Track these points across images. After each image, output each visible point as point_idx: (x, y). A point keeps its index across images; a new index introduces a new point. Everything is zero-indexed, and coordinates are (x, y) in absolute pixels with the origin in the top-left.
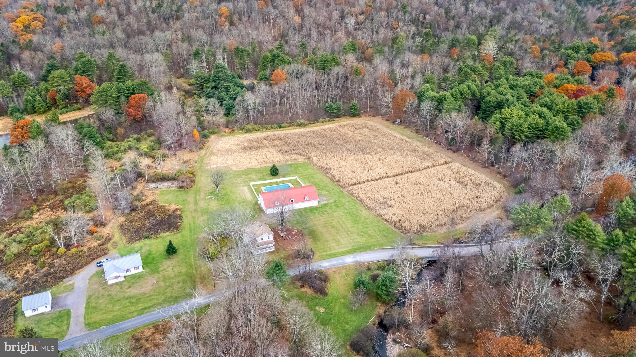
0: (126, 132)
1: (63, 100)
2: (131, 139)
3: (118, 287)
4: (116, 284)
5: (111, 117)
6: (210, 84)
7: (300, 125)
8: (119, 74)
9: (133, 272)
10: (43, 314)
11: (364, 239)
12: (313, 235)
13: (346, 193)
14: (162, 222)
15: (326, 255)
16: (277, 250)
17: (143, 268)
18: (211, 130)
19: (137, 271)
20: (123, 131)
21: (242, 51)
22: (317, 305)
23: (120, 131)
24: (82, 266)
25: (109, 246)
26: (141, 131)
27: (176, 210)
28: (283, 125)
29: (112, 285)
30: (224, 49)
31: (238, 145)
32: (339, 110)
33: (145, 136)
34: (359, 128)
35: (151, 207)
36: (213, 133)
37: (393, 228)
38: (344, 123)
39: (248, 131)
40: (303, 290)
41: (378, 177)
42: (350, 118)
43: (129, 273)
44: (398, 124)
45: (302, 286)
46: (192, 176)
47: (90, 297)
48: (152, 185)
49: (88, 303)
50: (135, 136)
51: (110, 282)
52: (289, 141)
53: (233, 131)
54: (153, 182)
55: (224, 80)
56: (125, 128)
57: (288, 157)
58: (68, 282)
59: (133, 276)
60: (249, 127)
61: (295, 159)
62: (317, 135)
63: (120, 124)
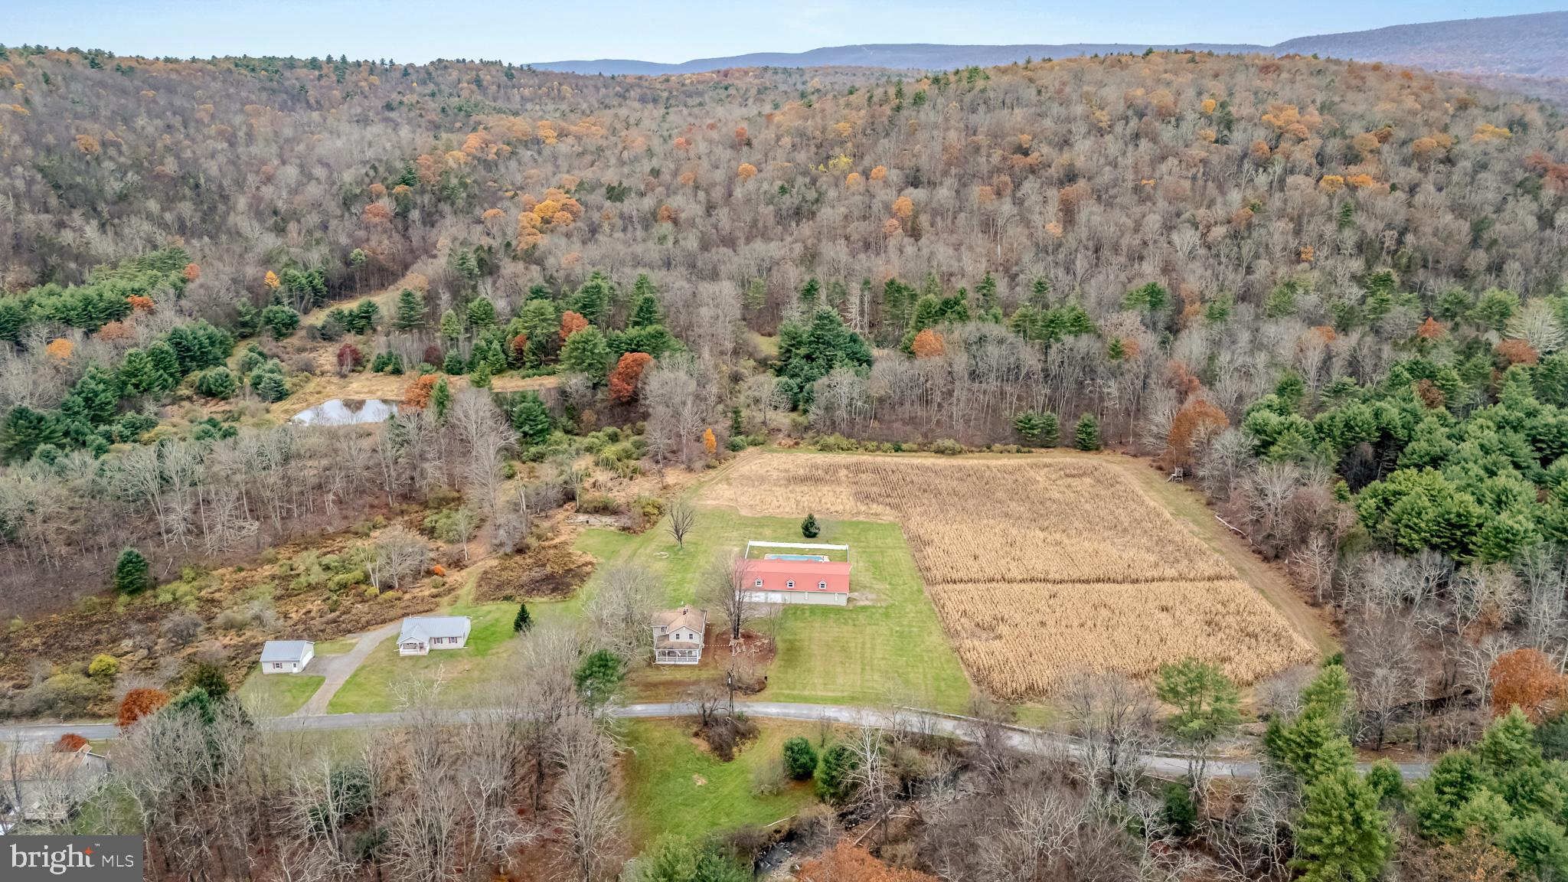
0: (598, 419)
1: (534, 354)
2: (600, 434)
3: (411, 663)
4: (411, 657)
5: (582, 390)
6: (803, 351)
7: (941, 452)
8: (638, 315)
9: (446, 645)
10: (287, 674)
11: (890, 685)
12: (793, 653)
13: (927, 594)
14: (549, 578)
15: (788, 696)
16: (703, 665)
17: (467, 644)
18: (751, 438)
19: (453, 646)
20: (594, 418)
21: (899, 290)
22: (698, 771)
23: (588, 415)
24: (384, 622)
25: (445, 600)
26: (626, 421)
27: (586, 564)
28: (904, 446)
29: (404, 658)
30: (867, 282)
31: (787, 471)
32: (1049, 430)
33: (629, 432)
34: (1073, 476)
35: (552, 552)
36: (755, 444)
37: (970, 680)
38: (1047, 460)
39: (825, 448)
40: (694, 740)
41: (1020, 577)
42: (1073, 452)
43: (438, 646)
44: (1177, 480)
45: (696, 735)
46: (656, 511)
47: (363, 668)
48: (582, 518)
49: (355, 675)
50: (611, 430)
51: (403, 652)
52: (894, 478)
53: (797, 444)
54: (586, 512)
55: (829, 344)
56: (598, 413)
57: (863, 508)
58: (350, 639)
59: (442, 652)
60: (831, 440)
61: (876, 514)
62: (966, 475)
63: (591, 405)
